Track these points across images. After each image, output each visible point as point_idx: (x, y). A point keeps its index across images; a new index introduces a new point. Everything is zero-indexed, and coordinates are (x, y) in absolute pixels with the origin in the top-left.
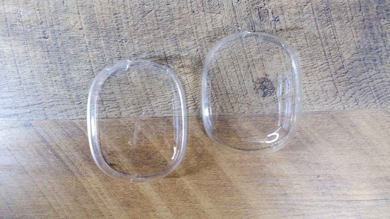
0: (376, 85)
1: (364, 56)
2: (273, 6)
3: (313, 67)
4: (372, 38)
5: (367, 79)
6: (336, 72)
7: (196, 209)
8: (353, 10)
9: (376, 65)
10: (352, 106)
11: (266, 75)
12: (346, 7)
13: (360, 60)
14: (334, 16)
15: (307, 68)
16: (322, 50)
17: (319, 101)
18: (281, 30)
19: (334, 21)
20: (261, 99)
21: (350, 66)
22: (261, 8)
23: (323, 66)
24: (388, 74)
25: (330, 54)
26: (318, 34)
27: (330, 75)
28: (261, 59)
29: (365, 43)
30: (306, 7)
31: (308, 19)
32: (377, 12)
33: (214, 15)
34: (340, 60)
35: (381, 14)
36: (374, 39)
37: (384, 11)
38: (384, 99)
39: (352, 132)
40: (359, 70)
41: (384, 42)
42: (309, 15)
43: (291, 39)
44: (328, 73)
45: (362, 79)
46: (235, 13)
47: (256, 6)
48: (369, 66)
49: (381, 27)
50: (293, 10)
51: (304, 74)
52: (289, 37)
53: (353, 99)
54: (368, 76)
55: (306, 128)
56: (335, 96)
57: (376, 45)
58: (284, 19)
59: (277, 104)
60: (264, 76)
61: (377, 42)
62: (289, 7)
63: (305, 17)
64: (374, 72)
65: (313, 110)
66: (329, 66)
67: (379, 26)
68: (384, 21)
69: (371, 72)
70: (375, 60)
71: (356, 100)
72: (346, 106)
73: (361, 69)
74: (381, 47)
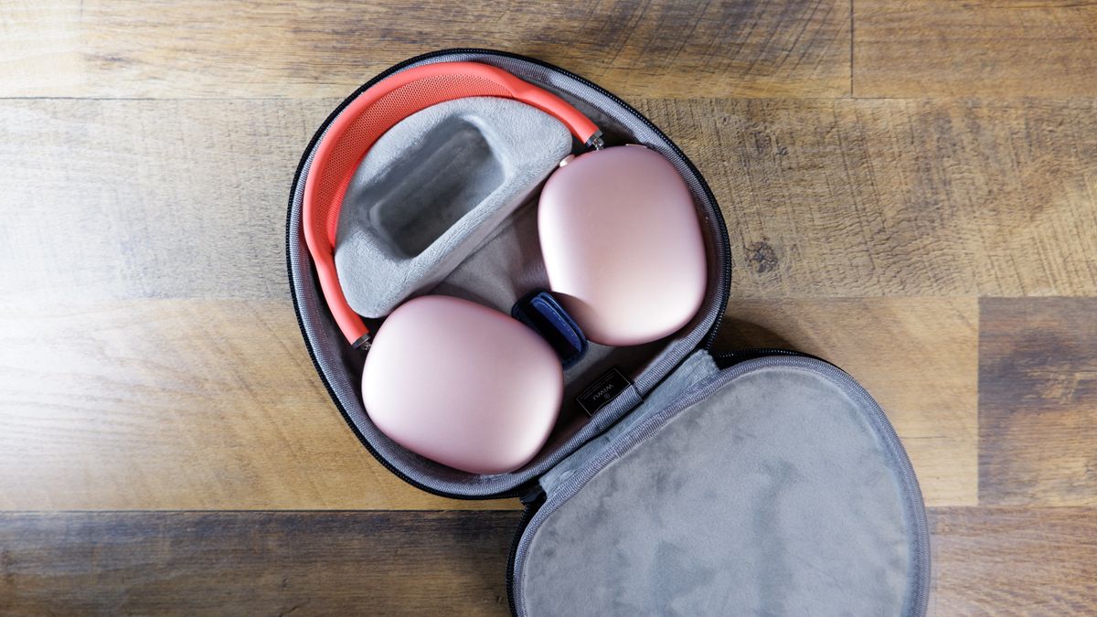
0: (934, 260)
1: (916, 214)
2: (779, 131)
3: (836, 228)
4: (929, 186)
5: (919, 249)
6: (872, 237)
8: (901, 142)
10: (896, 290)
11: (765, 239)
12: (890, 137)
13: (910, 221)
14: (871, 150)
15: (828, 230)
16: (852, 202)
17: (845, 282)
18: (790, 168)
19: (872, 158)
20: (756, 275)
21: (894, 229)
22: (760, 133)
23: (853, 227)
24: (952, 243)
25: (864, 209)
26: (845, 178)
27: (863, 241)
28: (759, 214)
29: (919, 195)
30: (830, 134)
31: (832, 153)
32: (938, 146)
33: (685, 141)
34: (879, 218)
35: (944, 151)
36: (932, 188)
37: (948, 145)
38: (944, 282)
39: (895, 332)
40: (908, 235)
41: (947, 194)
42: (833, 147)
43: (803, 183)
44: (860, 239)
45: (911, 249)
46: (719, 139)
47: (752, 129)
48: (923, 230)
49: (944, 170)
50: (810, 139)
51: (824, 239)
52: (802, 180)
53: (897, 280)
54: (921, 246)
55: (825, 323)
56: (870, 275)
57: (935, 197)
58: (796, 151)
59: (780, 284)
60: (762, 240)
61: (937, 193)
62: (803, 133)
63: (828, 149)
64: (931, 239)
65: (836, 296)
66: (861, 227)
67: (941, 168)
68: (948, 161)
69: (927, 239)
70: (933, 222)
71: (902, 282)
72: (887, 290)
73: (912, 234)
74: (943, 201)
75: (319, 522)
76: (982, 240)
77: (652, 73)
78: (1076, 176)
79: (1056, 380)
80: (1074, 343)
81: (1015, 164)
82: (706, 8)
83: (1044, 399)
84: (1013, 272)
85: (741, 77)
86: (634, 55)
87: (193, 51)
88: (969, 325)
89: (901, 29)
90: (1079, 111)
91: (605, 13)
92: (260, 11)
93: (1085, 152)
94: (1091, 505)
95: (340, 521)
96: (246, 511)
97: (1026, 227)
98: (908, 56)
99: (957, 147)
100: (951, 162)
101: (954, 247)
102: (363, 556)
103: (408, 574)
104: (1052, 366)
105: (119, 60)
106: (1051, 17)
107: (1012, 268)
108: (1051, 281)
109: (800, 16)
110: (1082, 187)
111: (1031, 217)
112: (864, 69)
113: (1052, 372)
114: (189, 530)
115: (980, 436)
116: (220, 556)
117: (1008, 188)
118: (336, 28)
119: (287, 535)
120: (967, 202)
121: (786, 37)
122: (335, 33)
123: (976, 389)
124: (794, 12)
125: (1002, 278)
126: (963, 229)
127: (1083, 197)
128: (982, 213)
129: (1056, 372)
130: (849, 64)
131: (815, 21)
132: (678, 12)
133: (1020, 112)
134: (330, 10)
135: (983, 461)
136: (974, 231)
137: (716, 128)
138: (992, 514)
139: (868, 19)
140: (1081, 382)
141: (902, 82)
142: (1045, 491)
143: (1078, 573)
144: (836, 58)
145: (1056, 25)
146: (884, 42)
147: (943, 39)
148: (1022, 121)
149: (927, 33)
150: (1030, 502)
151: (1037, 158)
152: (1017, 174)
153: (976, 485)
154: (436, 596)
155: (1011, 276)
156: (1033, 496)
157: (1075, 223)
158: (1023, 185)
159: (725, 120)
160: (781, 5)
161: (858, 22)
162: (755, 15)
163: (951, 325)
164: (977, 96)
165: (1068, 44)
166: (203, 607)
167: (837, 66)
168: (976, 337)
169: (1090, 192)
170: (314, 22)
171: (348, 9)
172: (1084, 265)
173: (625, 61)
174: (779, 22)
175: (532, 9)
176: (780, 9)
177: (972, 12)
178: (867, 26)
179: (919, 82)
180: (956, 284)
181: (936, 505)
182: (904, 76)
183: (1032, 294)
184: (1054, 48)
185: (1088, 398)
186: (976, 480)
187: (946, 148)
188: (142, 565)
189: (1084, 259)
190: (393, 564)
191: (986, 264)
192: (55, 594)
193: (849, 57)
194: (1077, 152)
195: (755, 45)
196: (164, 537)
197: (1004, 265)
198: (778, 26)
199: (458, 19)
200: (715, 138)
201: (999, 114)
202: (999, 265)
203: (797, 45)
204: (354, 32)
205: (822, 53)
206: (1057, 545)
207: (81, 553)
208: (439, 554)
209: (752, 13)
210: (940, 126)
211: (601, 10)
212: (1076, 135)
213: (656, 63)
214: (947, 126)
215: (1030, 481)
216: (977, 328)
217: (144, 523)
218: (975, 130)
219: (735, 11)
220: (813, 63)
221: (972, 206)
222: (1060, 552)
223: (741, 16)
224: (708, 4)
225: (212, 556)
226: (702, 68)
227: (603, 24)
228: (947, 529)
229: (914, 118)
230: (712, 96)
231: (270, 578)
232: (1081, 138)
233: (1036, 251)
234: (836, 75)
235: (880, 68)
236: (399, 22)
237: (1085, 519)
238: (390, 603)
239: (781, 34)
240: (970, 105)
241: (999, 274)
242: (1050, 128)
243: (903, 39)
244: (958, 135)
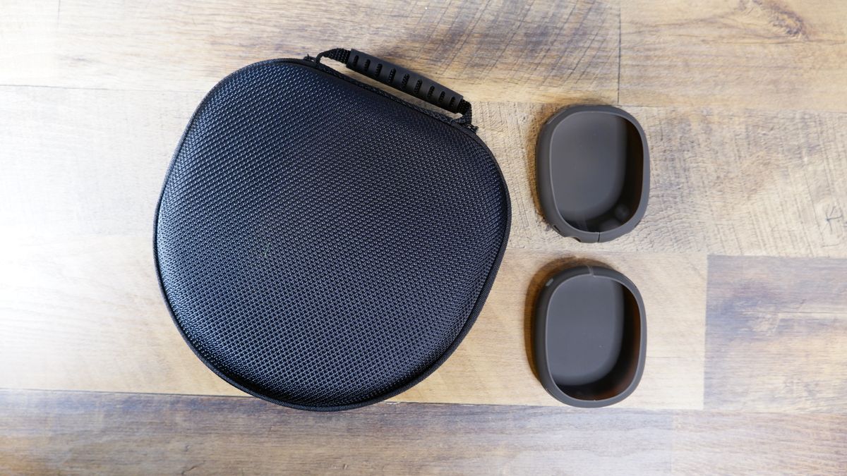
0: (675, 227)
1: (662, 192)
4: (673, 172)
5: (664, 218)
7: (461, 356)
8: (653, 139)
9: (676, 203)
10: (647, 248)
13: (658, 197)
20: (544, 233)
24: (689, 214)
29: (665, 178)
32: (680, 143)
33: (495, 133)
35: (685, 146)
36: (675, 173)
37: (688, 142)
38: (682, 243)
39: (645, 278)
40: (656, 207)
41: (687, 178)
45: (658, 218)
46: (520, 132)
48: (667, 204)
49: (684, 160)
54: (666, 215)
56: (628, 236)
57: (677, 180)
59: (561, 240)
61: (679, 177)
64: (674, 211)
65: (602, 250)
67: (682, 159)
68: (687, 154)
69: (670, 210)
70: (675, 198)
71: (651, 242)
72: (640, 247)
73: (659, 206)
74: (683, 183)
75: (214, 404)
76: (711, 213)
77: (472, 82)
78: (782, 168)
79: (764, 318)
80: (777, 291)
81: (738, 158)
82: (512, 37)
83: (754, 332)
84: (734, 237)
85: (537, 88)
86: (459, 68)
87: (137, 55)
88: (700, 275)
89: (655, 56)
90: (785, 120)
91: (438, 37)
92: (187, 28)
93: (789, 150)
94: (788, 412)
95: (230, 404)
96: (161, 394)
97: (744, 204)
98: (661, 76)
99: (695, 144)
100: (690, 154)
101: (691, 217)
102: (245, 431)
103: (278, 445)
104: (761, 307)
105: (83, 60)
106: (766, 51)
107: (734, 234)
108: (762, 244)
109: (581, 44)
110: (786, 176)
111: (749, 197)
112: (628, 85)
113: (761, 312)
114: (118, 406)
115: (706, 357)
116: (140, 427)
117: (732, 175)
118: (242, 42)
119: (190, 413)
120: (701, 184)
121: (571, 60)
122: (243, 46)
123: (704, 322)
124: (577, 41)
125: (726, 241)
126: (697, 204)
127: (787, 183)
128: (712, 193)
129: (764, 312)
130: (617, 81)
131: (593, 48)
132: (492, 39)
133: (742, 120)
134: (238, 29)
135: (708, 376)
136: (705, 206)
137: (517, 124)
138: (714, 416)
139: (632, 48)
140: (783, 320)
141: (655, 95)
142: (753, 401)
143: (777, 463)
144: (606, 76)
145: (770, 57)
146: (643, 66)
147: (687, 65)
148: (743, 126)
149: (674, 60)
150: (742, 409)
151: (754, 153)
152: (739, 165)
153: (702, 394)
154: (299, 462)
155: (732, 240)
156: (745, 403)
157: (781, 202)
158: (743, 174)
159: (524, 118)
160: (568, 36)
161: (624, 50)
162: (549, 42)
163: (687, 275)
164: (710, 107)
165: (779, 71)
166: (126, 464)
167: (608, 81)
168: (705, 284)
169: (792, 180)
170: (226, 38)
171: (252, 29)
172: (786, 233)
173: (452, 72)
174: (566, 48)
175: (386, 33)
176: (567, 39)
177: (708, 46)
178: (630, 53)
179: (667, 96)
180: (692, 244)
181: (671, 408)
182: (657, 91)
183: (747, 254)
184: (768, 73)
185: (787, 332)
186: (702, 390)
187: (687, 145)
188: (81, 431)
189: (787, 229)
190: (267, 437)
191: (714, 231)
192: (17, 451)
193: (617, 75)
194: (783, 150)
195: (548, 65)
196: (99, 411)
197: (727, 232)
198: (565, 51)
199: (332, 39)
200: (517, 131)
201: (726, 120)
202: (723, 232)
203: (579, 66)
204: (254, 45)
205: (597, 72)
206: (762, 441)
207: (38, 420)
208: (302, 431)
209: (547, 41)
210: (682, 128)
211: (437, 35)
212: (783, 138)
213: (475, 75)
214: (687, 128)
215: (743, 392)
216: (706, 277)
217: (85, 400)
218: (708, 132)
219: (534, 39)
220: (590, 79)
221: (704, 187)
222: (763, 446)
223: (538, 43)
224: (514, 34)
225: (134, 427)
226: (508, 80)
227: (437, 45)
228: (680, 426)
229: (663, 122)
230: (515, 100)
231: (177, 444)
232: (786, 140)
233: (751, 222)
234: (607, 88)
235: (639, 84)
236: (288, 39)
237: (783, 423)
238: (264, 466)
239: (567, 57)
240: (705, 113)
241: (723, 238)
242: (764, 132)
243: (657, 64)
244: (695, 135)
